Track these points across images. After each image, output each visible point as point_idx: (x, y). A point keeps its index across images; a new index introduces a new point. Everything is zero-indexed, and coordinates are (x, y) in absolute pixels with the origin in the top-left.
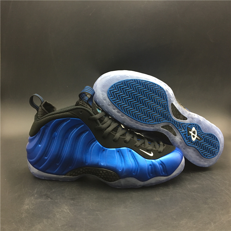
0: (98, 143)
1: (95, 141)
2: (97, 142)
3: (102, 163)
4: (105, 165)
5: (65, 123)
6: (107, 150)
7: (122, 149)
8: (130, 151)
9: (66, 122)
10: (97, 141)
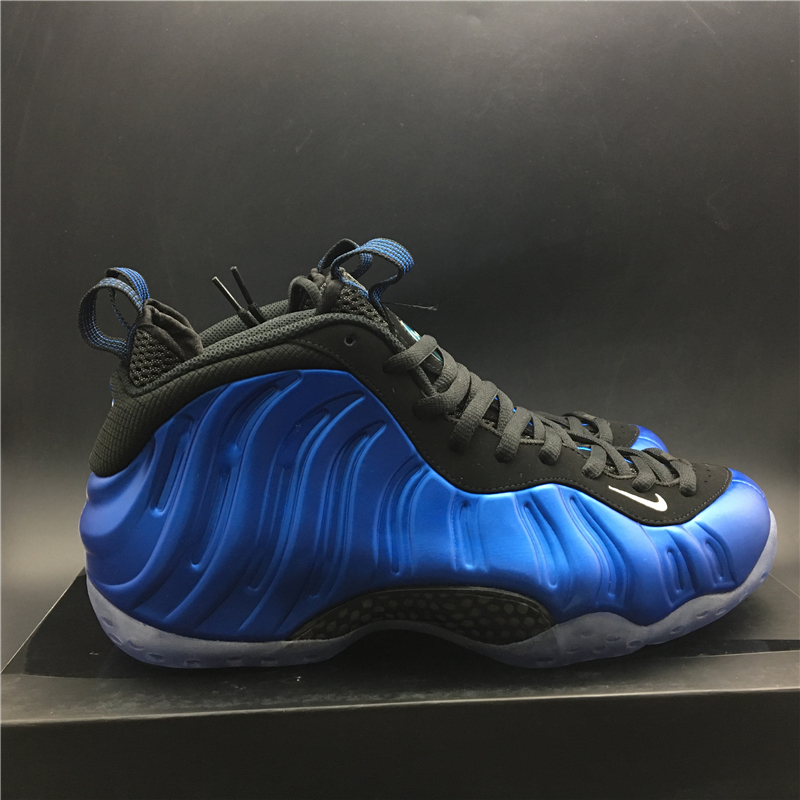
0: (433, 474)
1: (418, 466)
2: (427, 472)
3: (469, 562)
4: (484, 568)
5: (277, 397)
6: (477, 500)
7: (542, 491)
8: (573, 498)
9: (282, 389)
10: (427, 466)
